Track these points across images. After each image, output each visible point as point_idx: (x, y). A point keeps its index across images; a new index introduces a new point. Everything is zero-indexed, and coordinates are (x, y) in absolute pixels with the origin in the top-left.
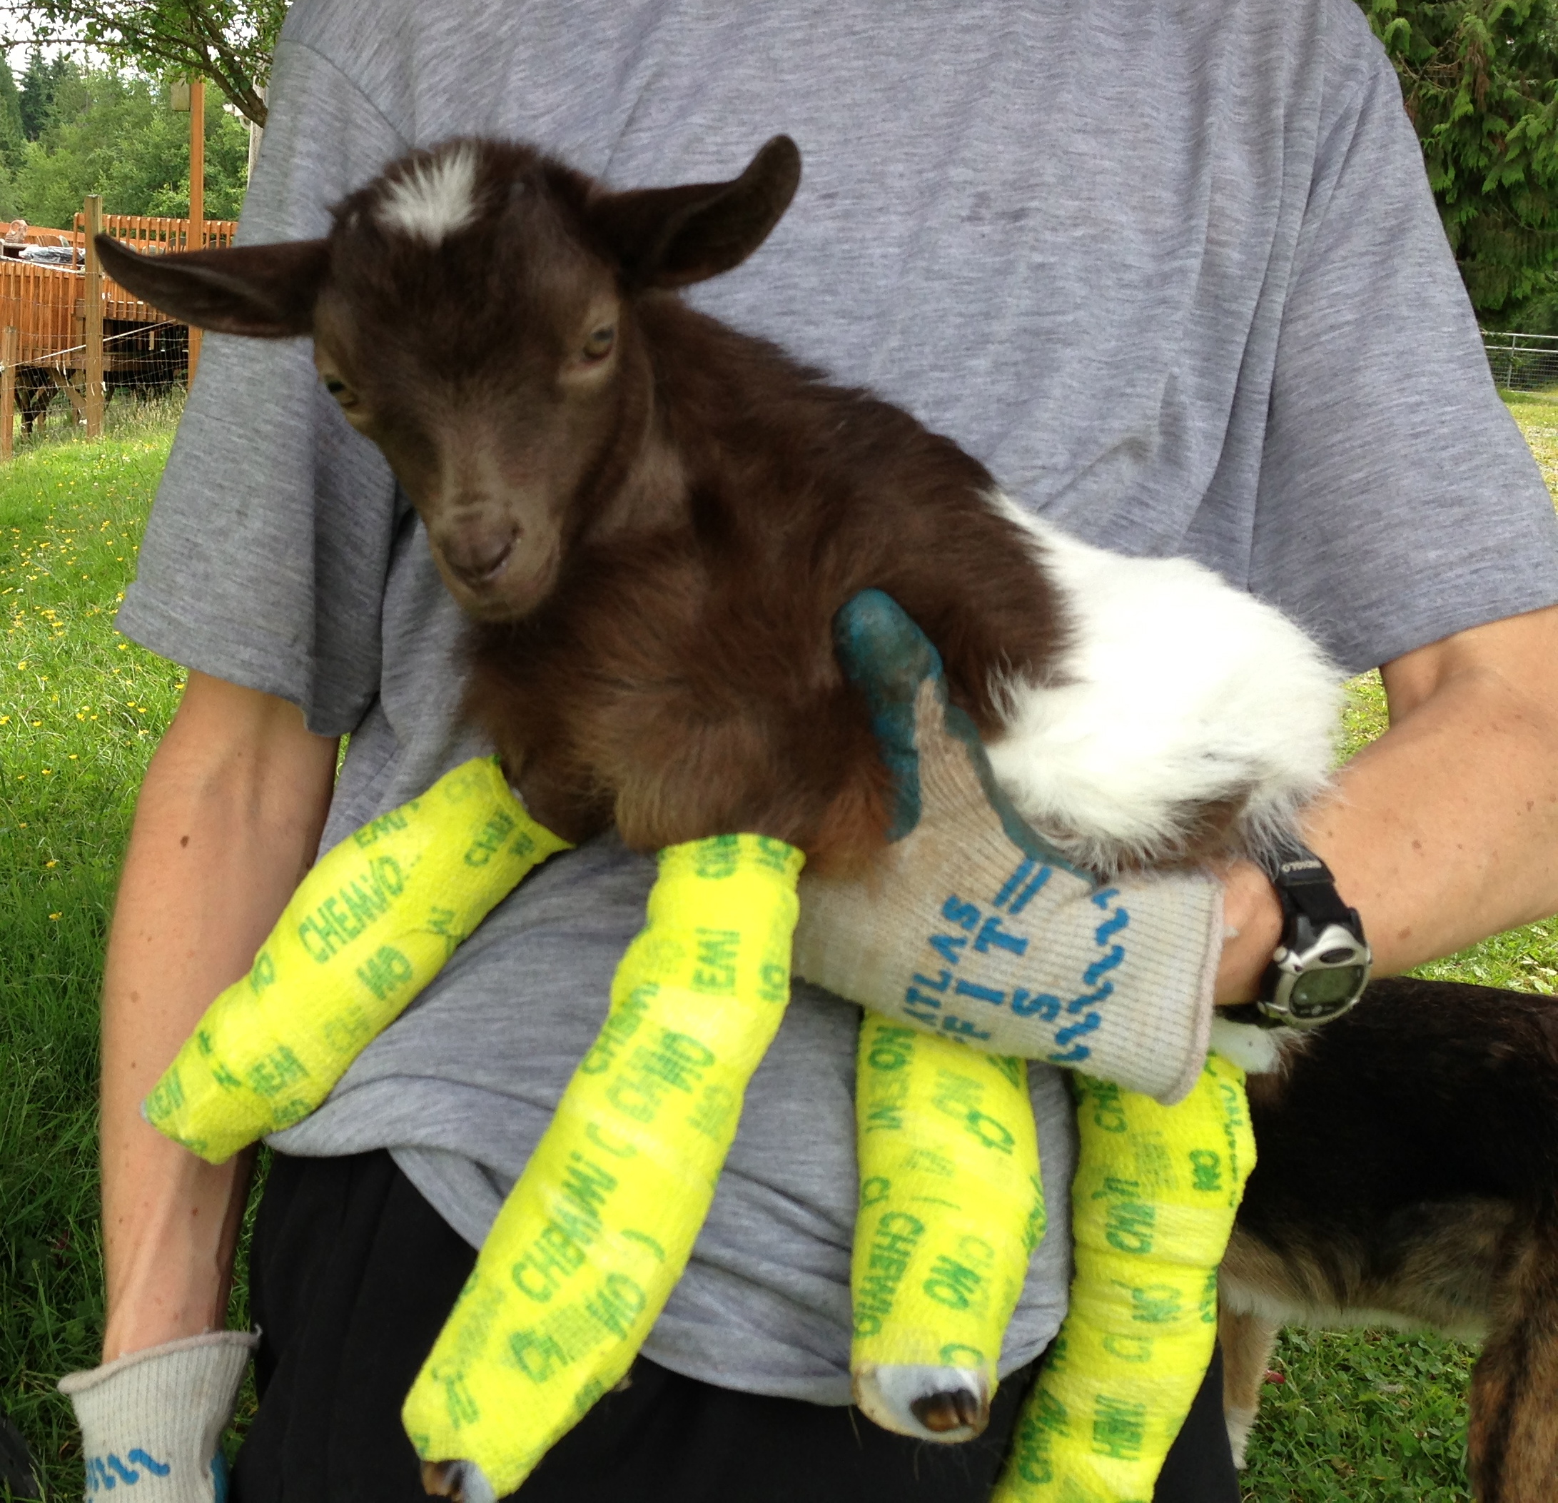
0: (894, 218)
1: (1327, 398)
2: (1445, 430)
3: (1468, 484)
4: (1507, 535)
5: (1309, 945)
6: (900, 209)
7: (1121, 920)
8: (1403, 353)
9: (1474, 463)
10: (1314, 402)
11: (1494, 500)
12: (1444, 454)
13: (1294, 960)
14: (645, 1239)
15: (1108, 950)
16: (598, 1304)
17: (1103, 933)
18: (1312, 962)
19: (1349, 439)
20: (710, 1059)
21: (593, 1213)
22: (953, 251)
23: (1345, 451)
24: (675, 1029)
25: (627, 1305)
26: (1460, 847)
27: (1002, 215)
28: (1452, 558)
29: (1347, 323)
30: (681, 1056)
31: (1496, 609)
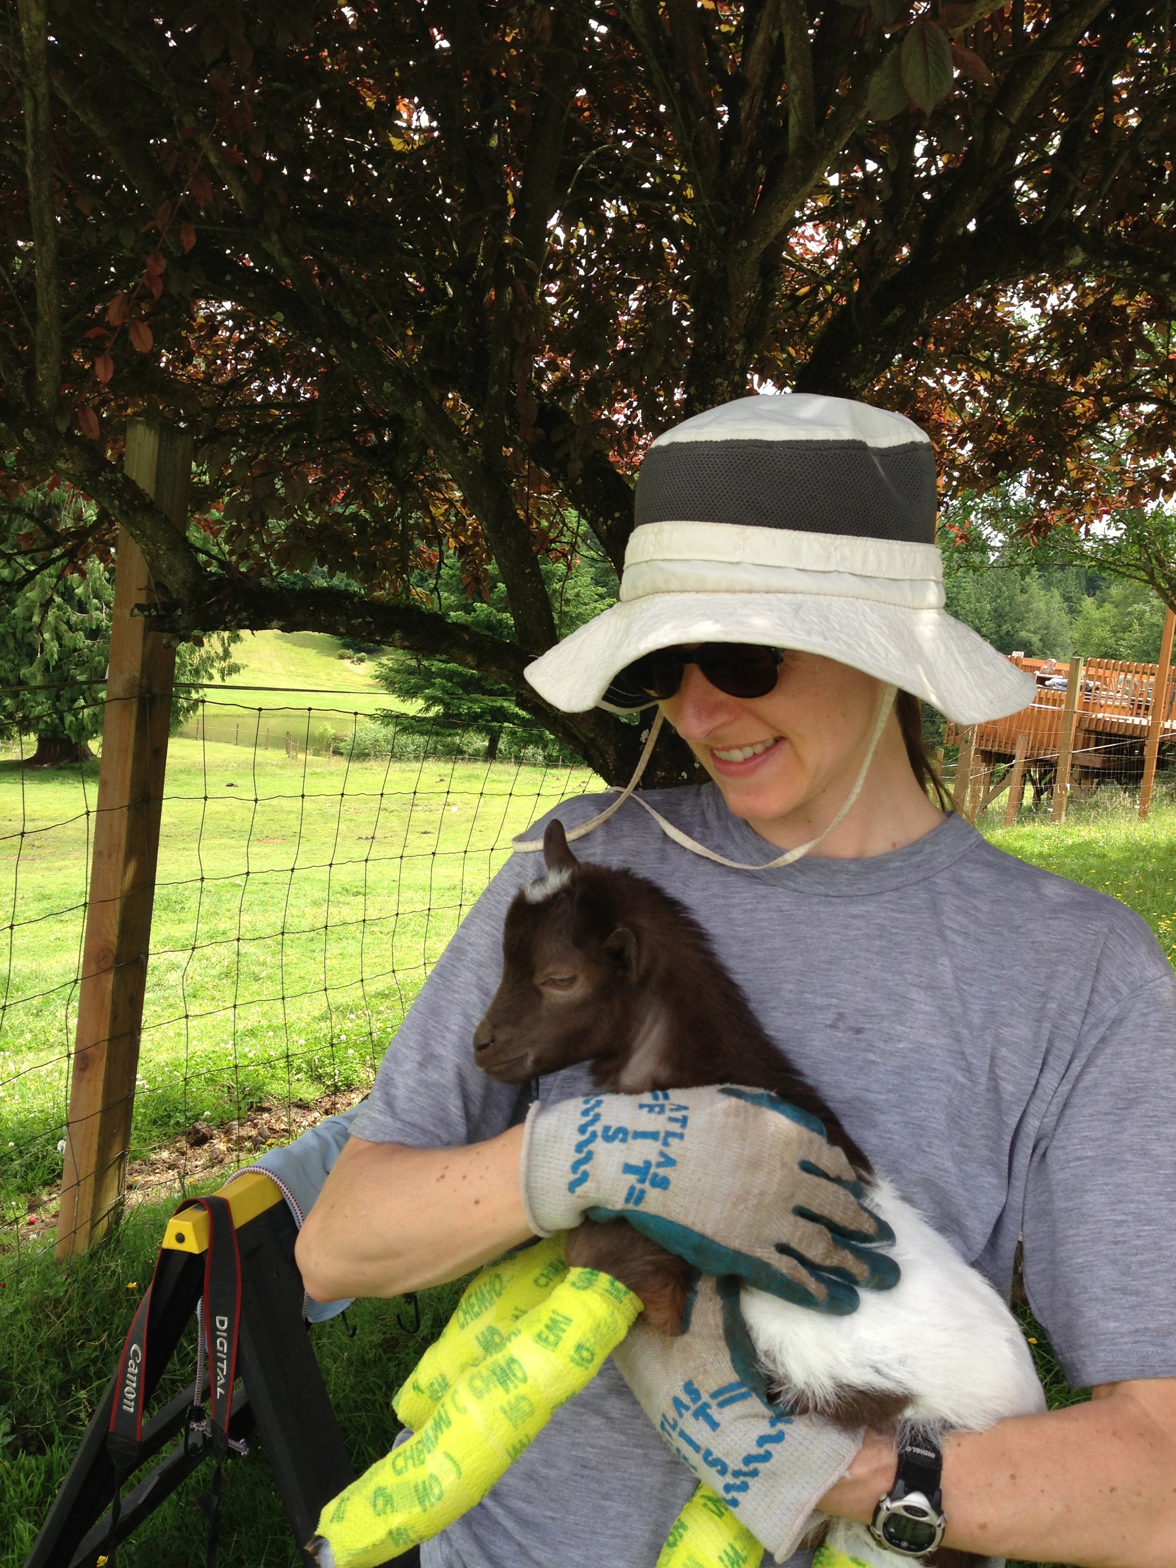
0: (780, 1015)
1: (1070, 1204)
2: (1139, 1242)
3: (1146, 1282)
4: (1166, 1322)
5: (900, 1498)
6: (785, 1010)
7: (779, 1438)
8: (1120, 1185)
9: (1155, 1268)
10: (1063, 1205)
11: (1164, 1296)
12: (1133, 1259)
13: (888, 1504)
14: (455, 1462)
15: (761, 1451)
16: (421, 1488)
17: (763, 1440)
18: (898, 1507)
19: (1077, 1235)
20: (525, 1380)
21: (436, 1438)
22: (815, 1043)
23: (1074, 1243)
24: (516, 1357)
25: (433, 1495)
26: (1042, 1491)
27: (851, 1029)
28: (1123, 1330)
29: (1087, 1157)
30: (512, 1371)
31: (1142, 1371)
